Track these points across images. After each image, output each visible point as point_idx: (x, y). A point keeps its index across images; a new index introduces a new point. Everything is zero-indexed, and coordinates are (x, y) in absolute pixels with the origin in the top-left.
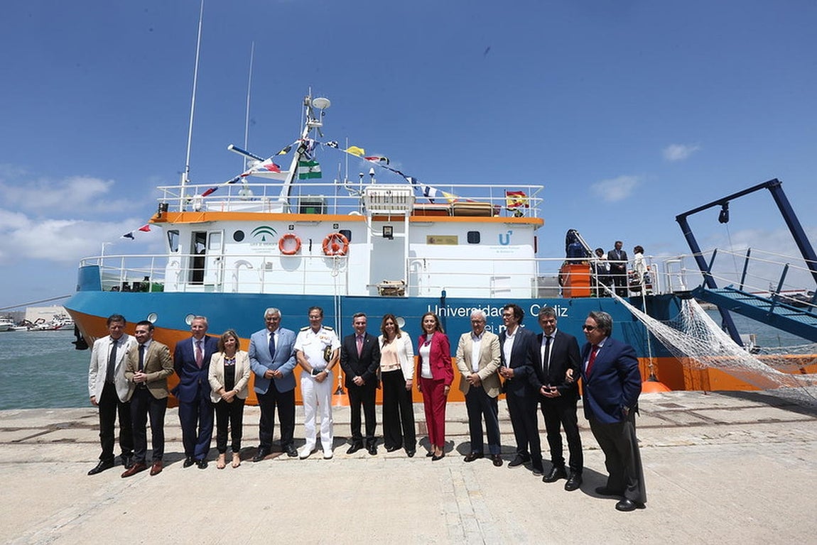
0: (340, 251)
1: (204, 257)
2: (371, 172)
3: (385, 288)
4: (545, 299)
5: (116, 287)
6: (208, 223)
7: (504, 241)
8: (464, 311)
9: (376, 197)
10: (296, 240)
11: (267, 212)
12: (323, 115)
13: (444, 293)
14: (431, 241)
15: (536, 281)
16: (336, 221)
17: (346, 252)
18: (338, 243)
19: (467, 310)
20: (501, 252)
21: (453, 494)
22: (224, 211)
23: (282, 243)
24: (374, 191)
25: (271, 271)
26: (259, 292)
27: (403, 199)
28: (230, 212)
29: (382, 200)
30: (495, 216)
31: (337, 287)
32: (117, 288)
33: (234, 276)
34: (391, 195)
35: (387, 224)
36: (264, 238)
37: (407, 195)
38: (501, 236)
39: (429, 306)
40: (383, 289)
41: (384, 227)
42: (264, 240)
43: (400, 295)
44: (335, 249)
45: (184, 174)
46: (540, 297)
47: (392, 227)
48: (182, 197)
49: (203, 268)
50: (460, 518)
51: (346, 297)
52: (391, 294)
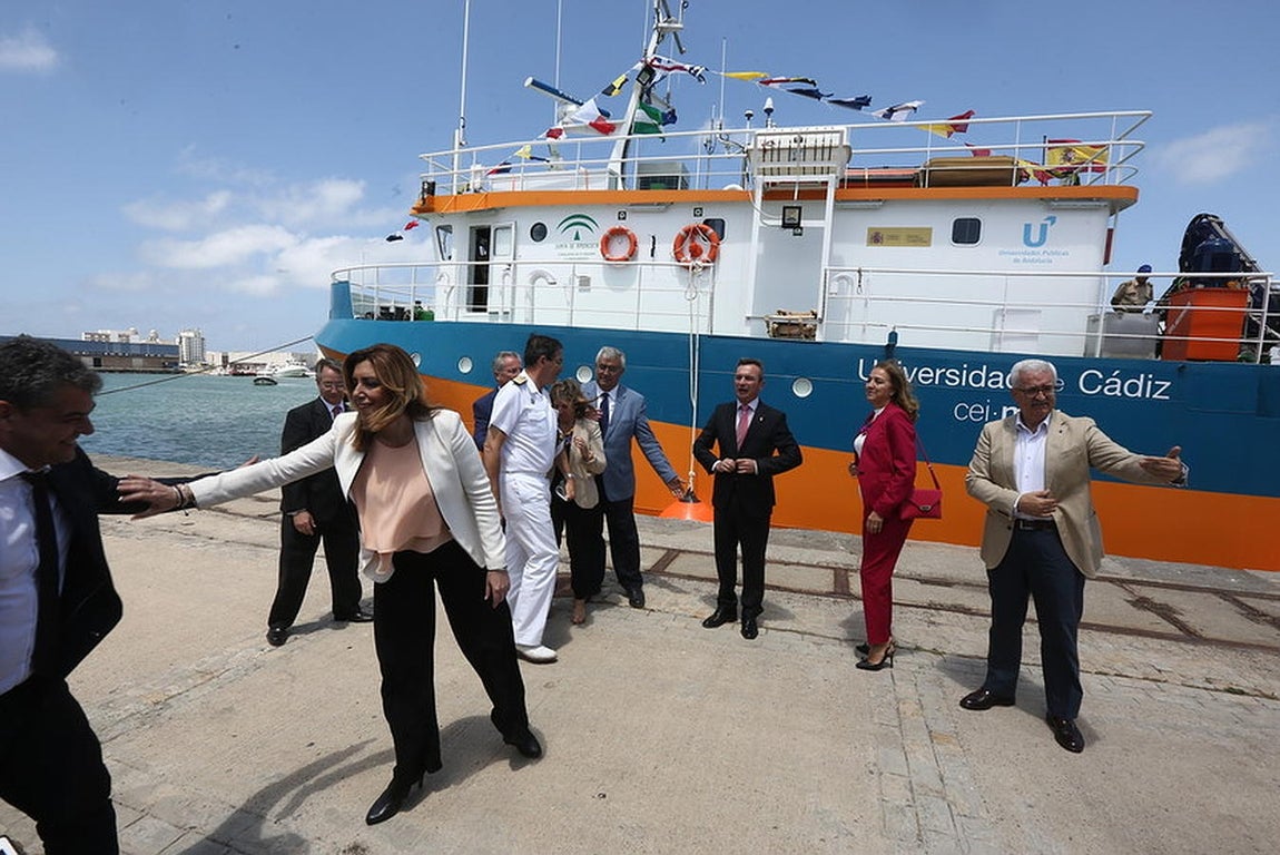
0: (705, 256)
1: (488, 266)
2: (766, 107)
3: (780, 324)
4: (1117, 360)
5: (369, 313)
6: (493, 212)
7: (1035, 238)
8: (932, 375)
9: (772, 150)
10: (629, 237)
11: (584, 188)
12: (684, 7)
13: (893, 336)
14: (876, 238)
15: (1102, 322)
16: (699, 203)
17: (714, 257)
18: (702, 243)
19: (938, 372)
20: (1025, 260)
21: (897, 733)
22: (516, 190)
23: (606, 242)
24: (769, 139)
25: (589, 290)
26: (565, 325)
27: (827, 152)
28: (526, 192)
29: (784, 155)
30: (1021, 184)
31: (694, 318)
32: (371, 314)
33: (527, 295)
34: (802, 145)
35: (793, 203)
36: (577, 233)
37: (836, 143)
38: (1028, 227)
39: (861, 361)
40: (776, 326)
41: (785, 208)
42: (577, 238)
43: (806, 337)
44: (696, 253)
45: (457, 131)
46: (1104, 356)
47: (800, 208)
48: (456, 170)
49: (487, 283)
50: (911, 790)
51: (709, 336)
52: (790, 335)
